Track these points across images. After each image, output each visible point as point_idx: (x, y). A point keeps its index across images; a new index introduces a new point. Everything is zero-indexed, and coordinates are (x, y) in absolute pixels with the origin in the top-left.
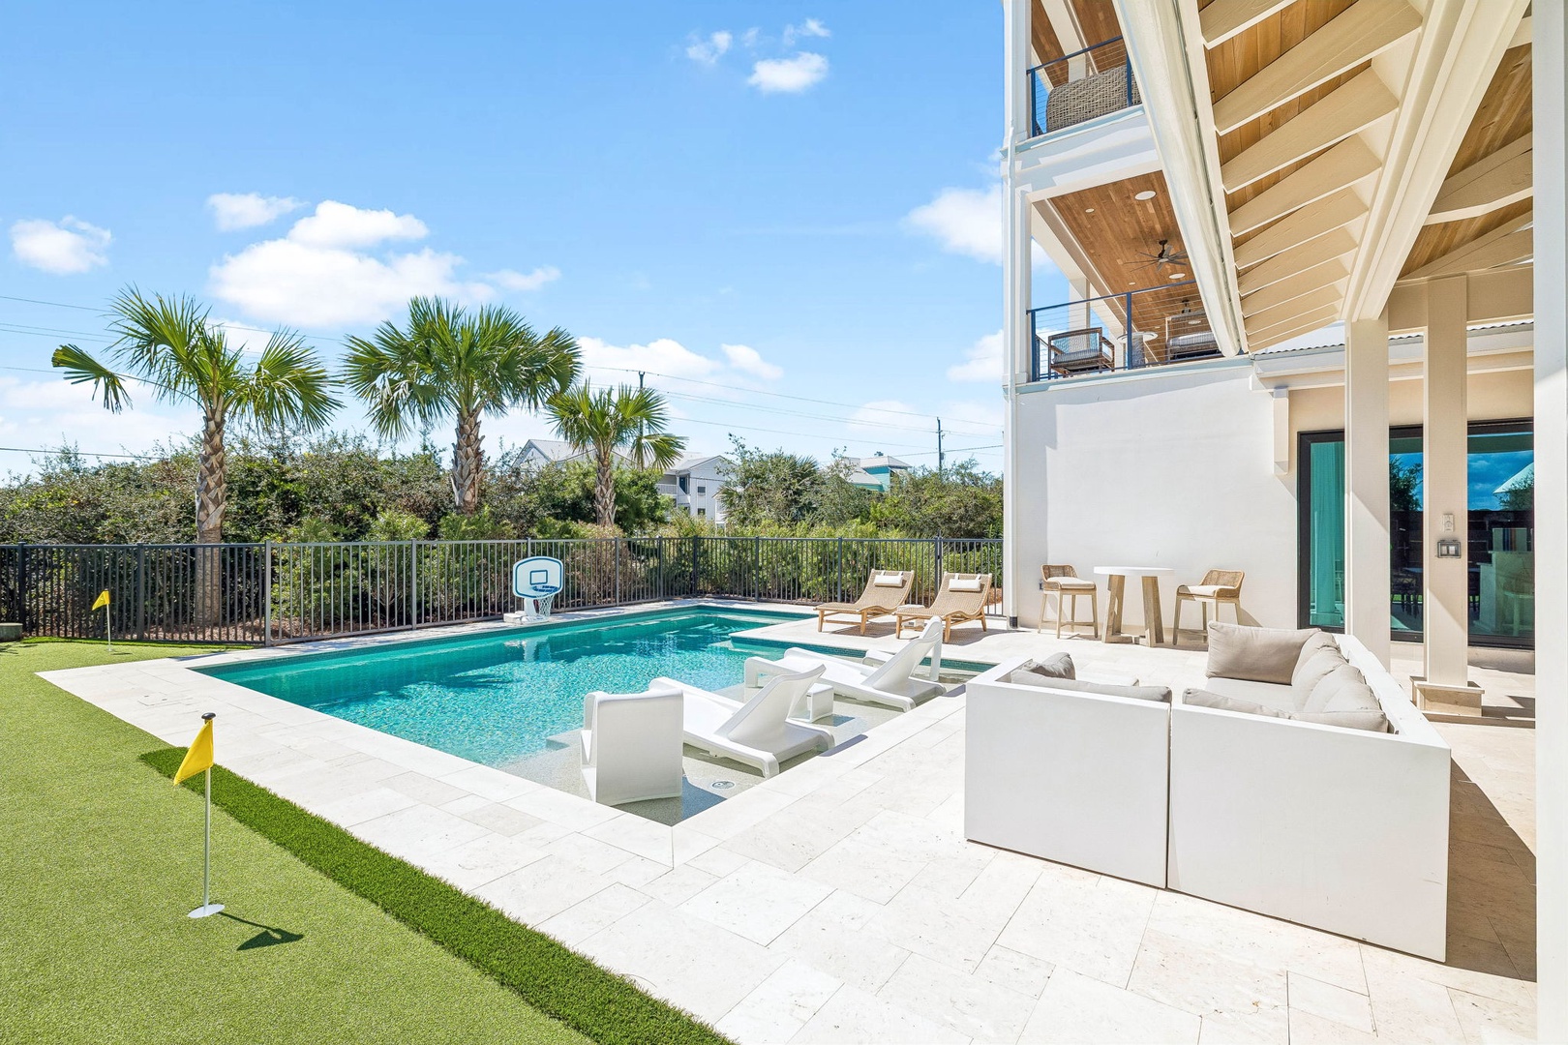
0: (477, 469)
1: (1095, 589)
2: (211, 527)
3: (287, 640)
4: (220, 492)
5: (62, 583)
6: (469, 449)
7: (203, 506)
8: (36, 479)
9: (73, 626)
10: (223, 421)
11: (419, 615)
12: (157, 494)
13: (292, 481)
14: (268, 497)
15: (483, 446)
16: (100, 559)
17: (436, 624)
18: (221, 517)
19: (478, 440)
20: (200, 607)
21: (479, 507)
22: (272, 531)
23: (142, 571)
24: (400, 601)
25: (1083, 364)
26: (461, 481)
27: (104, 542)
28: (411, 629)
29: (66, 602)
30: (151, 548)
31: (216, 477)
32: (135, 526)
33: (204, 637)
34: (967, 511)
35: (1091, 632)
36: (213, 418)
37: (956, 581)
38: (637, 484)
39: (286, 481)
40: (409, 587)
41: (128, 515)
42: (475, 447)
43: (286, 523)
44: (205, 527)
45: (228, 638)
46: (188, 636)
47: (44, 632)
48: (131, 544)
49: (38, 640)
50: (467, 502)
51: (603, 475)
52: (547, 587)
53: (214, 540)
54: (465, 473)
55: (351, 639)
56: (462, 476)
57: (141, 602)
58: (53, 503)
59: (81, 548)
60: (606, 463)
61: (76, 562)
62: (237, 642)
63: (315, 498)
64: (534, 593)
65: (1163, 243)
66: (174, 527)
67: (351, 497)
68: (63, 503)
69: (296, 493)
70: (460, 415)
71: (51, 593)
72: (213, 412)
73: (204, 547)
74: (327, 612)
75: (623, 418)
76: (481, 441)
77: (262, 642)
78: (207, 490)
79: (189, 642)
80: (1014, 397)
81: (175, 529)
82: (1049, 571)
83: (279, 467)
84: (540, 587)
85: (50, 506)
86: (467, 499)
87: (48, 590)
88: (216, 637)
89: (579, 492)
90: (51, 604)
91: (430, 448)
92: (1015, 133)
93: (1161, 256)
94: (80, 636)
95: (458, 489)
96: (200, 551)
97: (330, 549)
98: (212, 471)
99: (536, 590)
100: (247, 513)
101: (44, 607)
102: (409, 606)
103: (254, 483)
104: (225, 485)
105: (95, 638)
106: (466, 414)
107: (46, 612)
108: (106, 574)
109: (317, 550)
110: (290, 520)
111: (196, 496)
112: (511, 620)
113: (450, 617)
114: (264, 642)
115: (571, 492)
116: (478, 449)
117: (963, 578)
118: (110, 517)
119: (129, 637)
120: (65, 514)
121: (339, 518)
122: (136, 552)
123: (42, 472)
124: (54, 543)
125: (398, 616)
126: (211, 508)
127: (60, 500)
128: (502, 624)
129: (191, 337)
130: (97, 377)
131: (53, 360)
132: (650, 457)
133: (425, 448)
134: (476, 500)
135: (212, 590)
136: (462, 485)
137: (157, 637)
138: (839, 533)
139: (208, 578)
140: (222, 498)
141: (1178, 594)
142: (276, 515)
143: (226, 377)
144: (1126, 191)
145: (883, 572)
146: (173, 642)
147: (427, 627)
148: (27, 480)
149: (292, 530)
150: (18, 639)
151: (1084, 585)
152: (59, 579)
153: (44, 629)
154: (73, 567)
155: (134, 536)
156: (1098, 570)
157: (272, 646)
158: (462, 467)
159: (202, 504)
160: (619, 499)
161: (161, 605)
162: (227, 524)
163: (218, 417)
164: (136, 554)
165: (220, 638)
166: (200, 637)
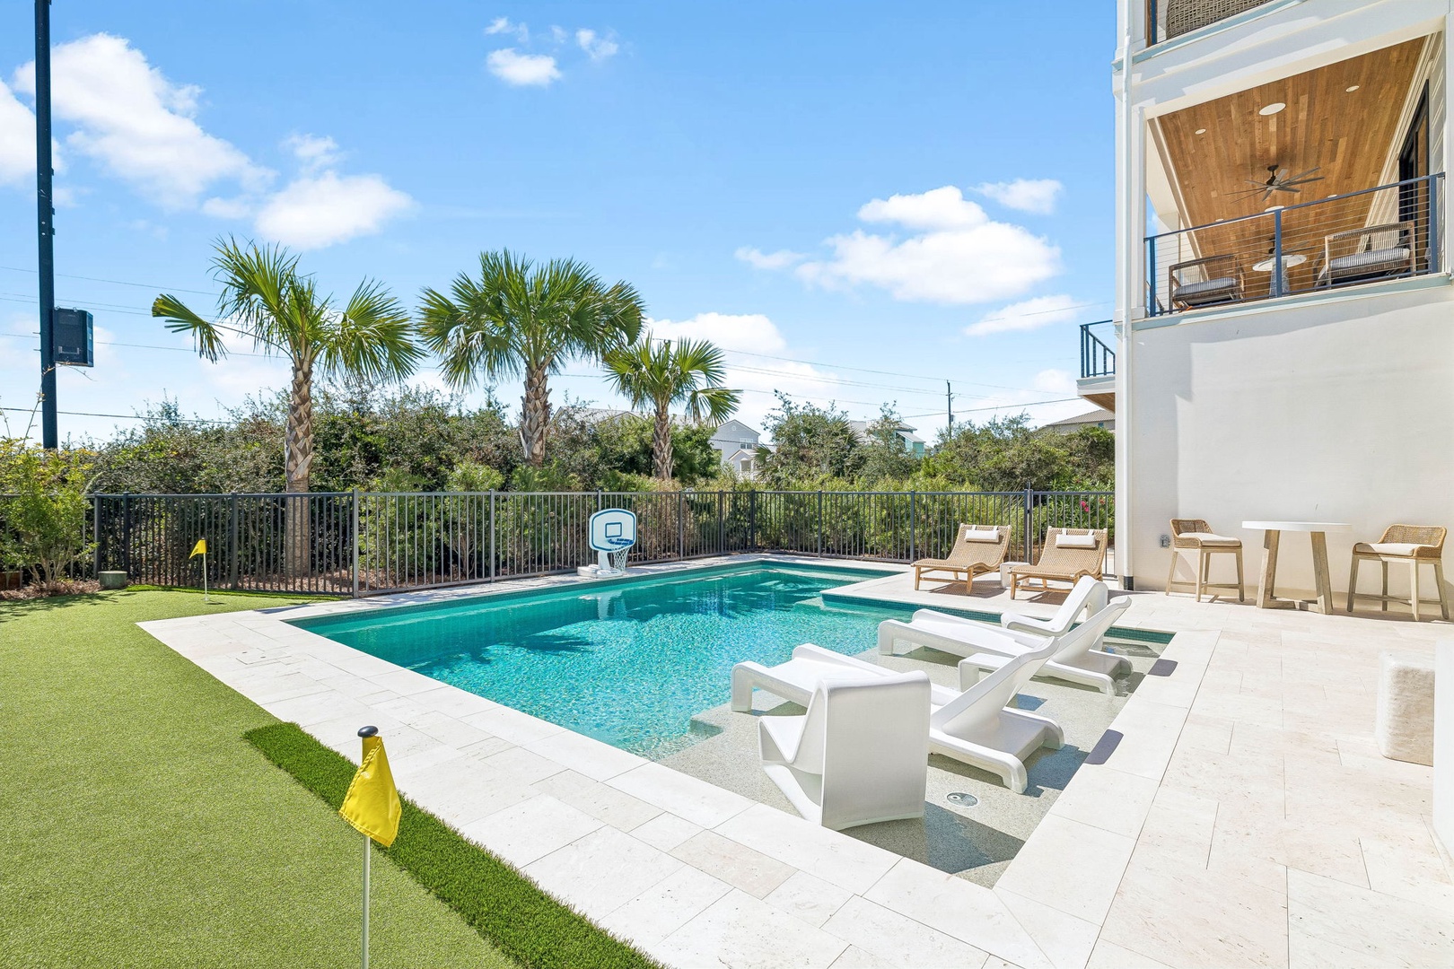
0: (545, 421)
1: (1240, 546)
2: (300, 477)
3: (372, 592)
4: (307, 442)
5: (163, 533)
6: (538, 402)
7: (292, 456)
8: (140, 432)
9: (172, 576)
10: (310, 372)
11: (497, 567)
12: (249, 446)
13: (372, 433)
14: (351, 448)
15: (550, 399)
16: (197, 509)
17: (513, 576)
18: (308, 467)
19: (546, 394)
20: (290, 557)
21: (547, 461)
22: (355, 482)
23: (236, 522)
24: (480, 553)
25: (1214, 295)
26: (530, 435)
27: (200, 492)
28: (490, 582)
29: (167, 550)
30: (244, 497)
31: (304, 427)
32: (229, 476)
33: (294, 587)
34: (1029, 465)
35: (1235, 594)
36: (301, 369)
37: (1063, 537)
38: (691, 439)
39: (365, 433)
40: (488, 539)
41: (223, 465)
42: (543, 400)
43: (367, 474)
44: (294, 477)
45: (317, 589)
46: (279, 586)
47: (147, 580)
48: (224, 494)
49: (141, 588)
50: (535, 455)
51: (662, 430)
52: (622, 540)
53: (302, 489)
54: (534, 426)
55: (432, 591)
56: (530, 429)
57: (237, 552)
58: (154, 454)
59: (179, 498)
60: (663, 417)
61: (175, 511)
62: (326, 593)
63: (394, 450)
64: (609, 546)
65: (1272, 169)
66: (265, 477)
67: (428, 449)
68: (163, 454)
69: (375, 445)
70: (529, 367)
71: (153, 542)
72: (302, 362)
73: (294, 496)
74: (412, 564)
75: (682, 373)
76: (548, 393)
77: (349, 594)
78: (296, 440)
79: (279, 593)
80: (1130, 334)
81: (266, 480)
82: (1180, 526)
83: (359, 420)
84: (614, 540)
85: (152, 456)
86: (535, 452)
87: (150, 539)
88: (306, 587)
89: (637, 446)
90: (153, 552)
91: (494, 404)
92: (1132, 42)
93: (1270, 183)
94: (179, 584)
95: (527, 443)
96: (290, 501)
97: (414, 498)
98: (300, 421)
99: (613, 543)
100: (331, 465)
101: (147, 555)
102: (488, 557)
103: (337, 435)
104: (312, 436)
105: (192, 586)
106: (534, 367)
107: (147, 560)
108: (202, 524)
109: (401, 500)
110: (371, 471)
111: (286, 446)
112: (586, 573)
113: (526, 570)
114: (352, 594)
115: (630, 445)
116: (546, 402)
117: (1072, 534)
118: (206, 468)
119: (223, 586)
120: (166, 464)
121: (417, 469)
122: (230, 502)
123: (145, 425)
124: (156, 493)
125: (479, 570)
126: (300, 458)
127: (161, 450)
128: (576, 578)
129: (281, 287)
130: (194, 326)
131: (154, 309)
132: (706, 411)
133: (490, 404)
134: (543, 453)
135: (302, 541)
136: (531, 438)
137: (250, 587)
138: (908, 486)
139: (297, 528)
140: (310, 448)
141: (1355, 552)
142: (359, 465)
143: (313, 327)
144: (1251, 105)
145: (975, 526)
146: (264, 592)
147: (505, 580)
148: (132, 434)
149: (375, 481)
150: (123, 587)
151: (1229, 542)
152: (160, 529)
153: (147, 577)
154: (173, 516)
155: (228, 486)
156: (1246, 525)
157: (360, 597)
158: (531, 420)
159: (291, 453)
160: (676, 454)
161: (254, 555)
162: (313, 475)
163: (306, 368)
164: (231, 504)
165: (309, 589)
166: (290, 587)
